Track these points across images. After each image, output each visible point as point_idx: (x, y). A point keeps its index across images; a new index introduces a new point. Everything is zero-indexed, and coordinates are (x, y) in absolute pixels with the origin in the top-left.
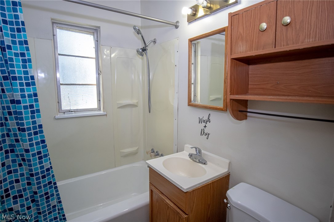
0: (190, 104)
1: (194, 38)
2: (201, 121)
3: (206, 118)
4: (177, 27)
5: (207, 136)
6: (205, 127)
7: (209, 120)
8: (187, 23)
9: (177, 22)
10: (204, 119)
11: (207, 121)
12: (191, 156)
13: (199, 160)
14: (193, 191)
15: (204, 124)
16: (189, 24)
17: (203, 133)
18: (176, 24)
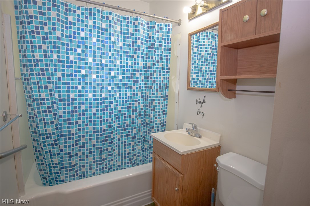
0: (189, 87)
1: (193, 32)
2: (197, 102)
3: (202, 100)
4: (179, 24)
5: (202, 115)
6: (201, 107)
7: (204, 101)
8: (188, 20)
9: (180, 20)
10: (201, 100)
11: (203, 101)
12: (188, 130)
13: (195, 135)
14: (188, 155)
15: (200, 105)
16: (189, 21)
17: (199, 112)
18: (178, 22)
